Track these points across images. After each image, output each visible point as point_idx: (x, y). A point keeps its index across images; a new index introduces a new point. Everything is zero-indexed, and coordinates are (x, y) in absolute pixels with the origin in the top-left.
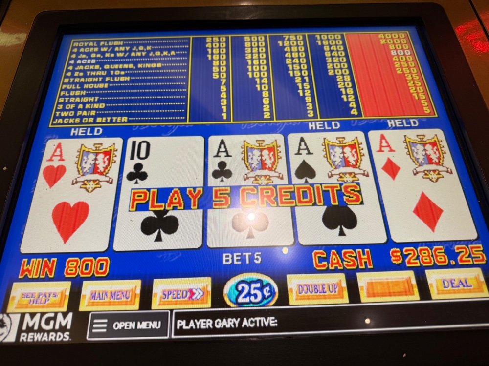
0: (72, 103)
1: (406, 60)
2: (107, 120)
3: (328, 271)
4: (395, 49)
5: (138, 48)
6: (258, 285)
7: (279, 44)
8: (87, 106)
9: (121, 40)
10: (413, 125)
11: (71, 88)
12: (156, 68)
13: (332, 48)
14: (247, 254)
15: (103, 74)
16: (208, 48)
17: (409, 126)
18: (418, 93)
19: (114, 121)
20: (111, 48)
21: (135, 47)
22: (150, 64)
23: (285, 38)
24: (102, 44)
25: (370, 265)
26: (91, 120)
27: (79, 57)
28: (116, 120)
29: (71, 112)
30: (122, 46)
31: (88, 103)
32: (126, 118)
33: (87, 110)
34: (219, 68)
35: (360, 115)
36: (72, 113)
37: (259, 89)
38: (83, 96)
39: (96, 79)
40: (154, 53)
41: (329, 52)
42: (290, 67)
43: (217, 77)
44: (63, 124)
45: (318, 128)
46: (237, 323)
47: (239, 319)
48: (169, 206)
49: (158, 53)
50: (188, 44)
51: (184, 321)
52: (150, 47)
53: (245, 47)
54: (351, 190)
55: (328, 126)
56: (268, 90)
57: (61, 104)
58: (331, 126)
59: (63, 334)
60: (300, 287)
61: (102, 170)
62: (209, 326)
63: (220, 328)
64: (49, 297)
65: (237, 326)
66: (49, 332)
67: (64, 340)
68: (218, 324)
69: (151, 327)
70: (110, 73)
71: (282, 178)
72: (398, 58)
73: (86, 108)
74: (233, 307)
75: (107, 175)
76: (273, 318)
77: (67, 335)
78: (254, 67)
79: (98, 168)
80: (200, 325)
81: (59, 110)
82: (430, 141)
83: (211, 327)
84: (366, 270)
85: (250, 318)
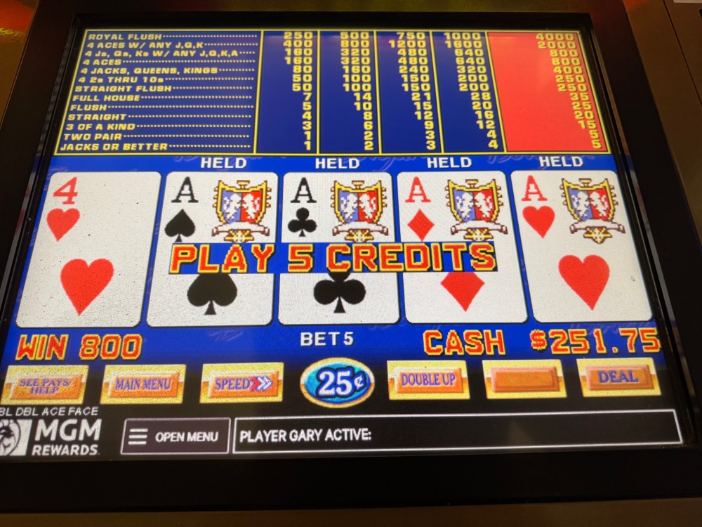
0: (87, 122)
1: (573, 73)
2: (138, 146)
3: (443, 357)
4: (559, 56)
5: (183, 44)
6: (348, 373)
7: (390, 44)
8: (110, 127)
9: (158, 33)
10: (575, 165)
11: (85, 100)
12: (210, 75)
13: (466, 53)
14: (334, 334)
15: (132, 81)
16: (287, 47)
17: (570, 165)
18: (585, 120)
19: (148, 148)
20: (144, 44)
21: (180, 44)
22: (201, 69)
23: (399, 35)
24: (130, 37)
25: (502, 350)
26: (116, 146)
27: (97, 55)
28: (152, 147)
29: (86, 135)
30: (161, 41)
31: (111, 122)
32: (166, 145)
33: (110, 132)
34: (302, 77)
35: (500, 148)
36: (88, 137)
37: (358, 108)
38: (103, 112)
39: (123, 89)
40: (207, 53)
41: (462, 59)
42: (405, 78)
43: (299, 89)
44: (75, 151)
45: (441, 166)
46: (318, 435)
48: (226, 268)
49: (213, 53)
52: (202, 43)
53: (341, 48)
54: (482, 251)
55: (455, 164)
56: (371, 111)
57: (71, 122)
58: (460, 164)
60: (404, 377)
70: (143, 80)
71: (387, 234)
73: (108, 128)
78: (353, 77)
80: (270, 437)
81: (68, 132)
82: (598, 187)
84: (496, 357)
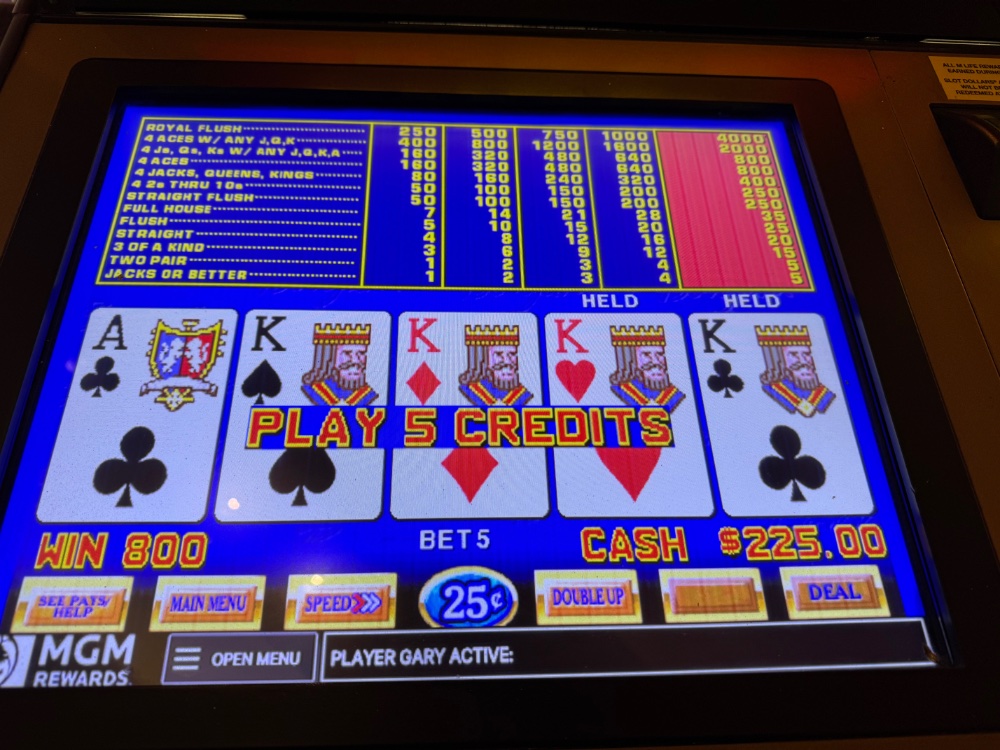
47: (444, 650)
50: (365, 136)
51: (344, 652)
59: (117, 675)
61: (198, 368)
62: (389, 662)
63: (410, 666)
64: (93, 604)
65: (440, 662)
66: (89, 669)
67: (119, 684)
68: (405, 659)
69: (283, 662)
72: (750, 180)
74: (435, 628)
75: (206, 379)
76: (507, 648)
77: (124, 676)
79: (190, 366)
83: (393, 663)
85: (464, 647)
